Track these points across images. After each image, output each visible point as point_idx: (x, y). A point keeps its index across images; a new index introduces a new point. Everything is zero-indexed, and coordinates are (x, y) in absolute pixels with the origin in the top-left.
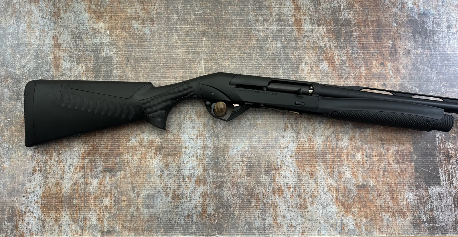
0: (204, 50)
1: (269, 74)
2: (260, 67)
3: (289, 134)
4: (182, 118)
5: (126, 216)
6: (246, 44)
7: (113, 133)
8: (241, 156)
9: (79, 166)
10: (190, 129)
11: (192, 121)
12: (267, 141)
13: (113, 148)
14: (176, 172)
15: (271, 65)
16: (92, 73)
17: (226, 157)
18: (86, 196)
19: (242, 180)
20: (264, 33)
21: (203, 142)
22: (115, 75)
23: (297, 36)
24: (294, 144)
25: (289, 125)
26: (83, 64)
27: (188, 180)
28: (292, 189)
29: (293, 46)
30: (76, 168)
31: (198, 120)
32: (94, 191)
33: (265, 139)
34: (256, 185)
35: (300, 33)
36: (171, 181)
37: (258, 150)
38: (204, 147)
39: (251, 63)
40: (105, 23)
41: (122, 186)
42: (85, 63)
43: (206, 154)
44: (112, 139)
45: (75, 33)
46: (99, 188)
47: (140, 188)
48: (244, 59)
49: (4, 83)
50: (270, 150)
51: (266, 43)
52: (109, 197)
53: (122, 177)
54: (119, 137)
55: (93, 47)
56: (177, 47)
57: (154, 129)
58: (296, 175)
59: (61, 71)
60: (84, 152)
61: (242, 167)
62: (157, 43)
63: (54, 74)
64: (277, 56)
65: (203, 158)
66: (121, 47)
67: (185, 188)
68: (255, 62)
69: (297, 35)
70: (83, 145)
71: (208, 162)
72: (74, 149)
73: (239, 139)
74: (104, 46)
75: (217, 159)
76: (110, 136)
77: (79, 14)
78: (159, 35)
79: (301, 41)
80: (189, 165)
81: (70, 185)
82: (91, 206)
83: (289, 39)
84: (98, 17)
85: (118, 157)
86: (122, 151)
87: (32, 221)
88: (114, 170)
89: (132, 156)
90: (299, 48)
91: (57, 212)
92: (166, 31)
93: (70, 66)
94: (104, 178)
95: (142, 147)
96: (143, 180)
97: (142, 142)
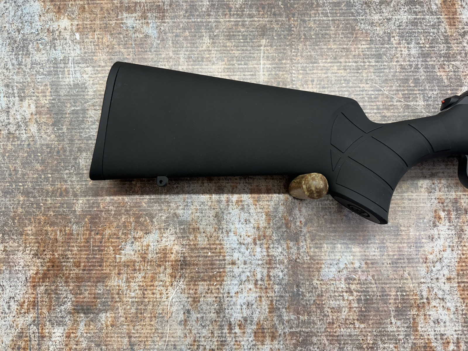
0: (264, 64)
1: (398, 109)
2: (379, 94)
3: (443, 233)
4: (224, 203)
6: (348, 50)
7: (90, 234)
8: (346, 280)
9: (27, 300)
10: (240, 225)
11: (243, 209)
12: (399, 248)
13: (90, 266)
14: (215, 315)
15: (400, 90)
16: (48, 118)
17: (315, 282)
19: (349, 330)
20: (383, 28)
21: (268, 252)
22: (91, 119)
23: (450, 34)
24: (454, 252)
25: (442, 214)
26: (31, 99)
27: (240, 331)
28: (452, 347)
29: (442, 52)
30: (22, 306)
31: (256, 205)
33: (394, 243)
34: (378, 339)
35: (454, 27)
36: (205, 332)
37: (380, 267)
38: (270, 262)
39: (360, 87)
40: (72, 19)
41: (110, 341)
42: (35, 98)
43: (274, 277)
44: (88, 246)
45: (16, 41)
46: (67, 345)
47: (145, 345)
48: (345, 80)
50: (405, 267)
51: (387, 48)
53: (109, 323)
54: (101, 242)
55: (50, 67)
56: (210, 61)
57: (168, 225)
58: (460, 317)
60: (36, 274)
61: (350, 304)
62: (171, 54)
64: (411, 74)
65: (269, 284)
66: (103, 64)
67: (234, 347)
68: (368, 85)
69: (448, 30)
70: (34, 260)
71: (278, 292)
72: (17, 268)
73: (340, 244)
74: (70, 63)
75: (298, 286)
76: (83, 240)
77: (24, 5)
78: (174, 38)
79: (457, 43)
80: (241, 300)
81: (11, 338)
83: (433, 40)
84: (59, 8)
85: (101, 284)
86: (108, 271)
88: (94, 309)
89: (128, 281)
90: (454, 56)
92: (188, 29)
93: (7, 104)
94: (75, 325)
95: (146, 262)
96: (151, 329)
97: (145, 253)
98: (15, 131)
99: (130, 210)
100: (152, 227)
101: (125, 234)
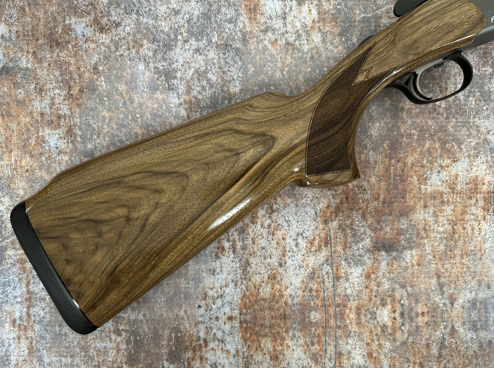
5: (428, 345)
7: (390, 162)
9: (318, 237)
13: (391, 198)
16: (333, 26)
18: (338, 305)
26: (312, 3)
30: (312, 243)
32: (355, 293)
41: (416, 282)
42: (316, 2)
44: (388, 176)
46: (366, 287)
47: (456, 285)
49: (134, 51)
52: (389, 307)
53: (414, 262)
54: (403, 171)
57: (479, 153)
59: (262, 21)
60: (328, 207)
63: (248, 29)
70: (324, 191)
72: (304, 201)
76: (382, 169)
81: (301, 280)
82: (350, 326)
85: (405, 218)
86: (412, 203)
87: (222, 359)
88: (397, 247)
89: (435, 215)
91: (275, 340)
93: (283, 9)
94: (376, 265)
95: (455, 193)
96: (462, 268)
97: (454, 183)
98: (295, 41)
99: (435, 135)
100: (460, 155)
101: (431, 162)
